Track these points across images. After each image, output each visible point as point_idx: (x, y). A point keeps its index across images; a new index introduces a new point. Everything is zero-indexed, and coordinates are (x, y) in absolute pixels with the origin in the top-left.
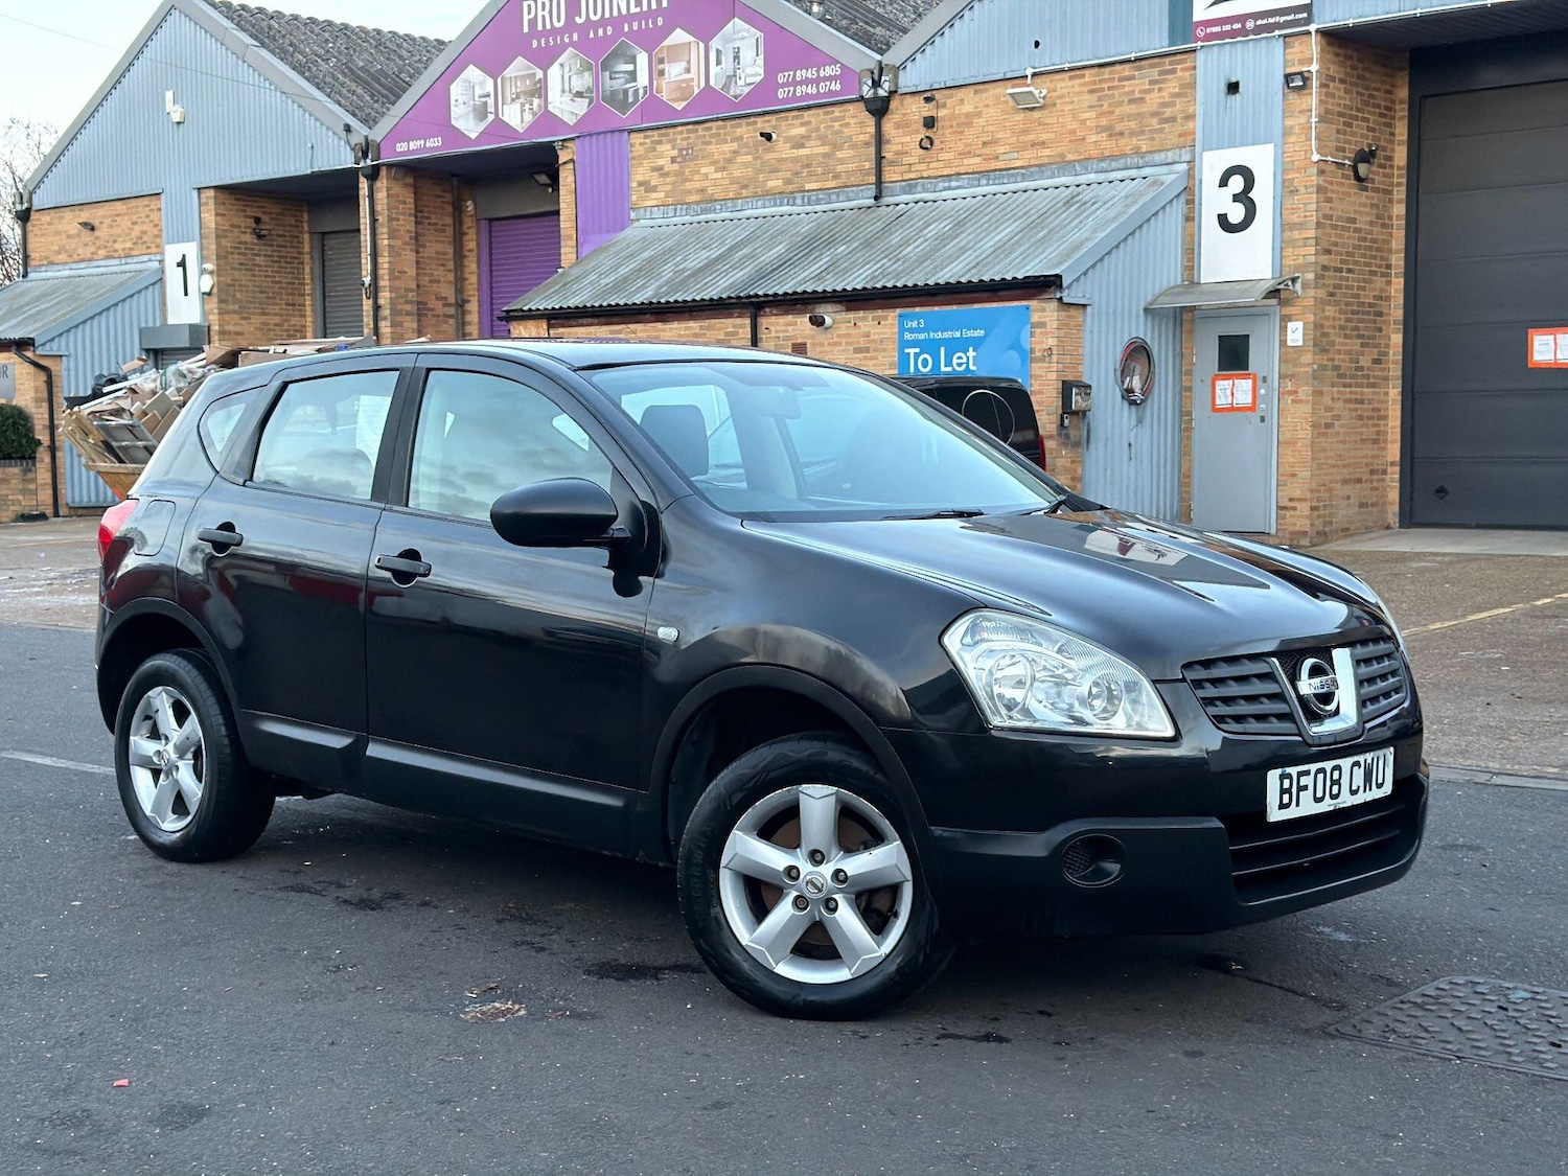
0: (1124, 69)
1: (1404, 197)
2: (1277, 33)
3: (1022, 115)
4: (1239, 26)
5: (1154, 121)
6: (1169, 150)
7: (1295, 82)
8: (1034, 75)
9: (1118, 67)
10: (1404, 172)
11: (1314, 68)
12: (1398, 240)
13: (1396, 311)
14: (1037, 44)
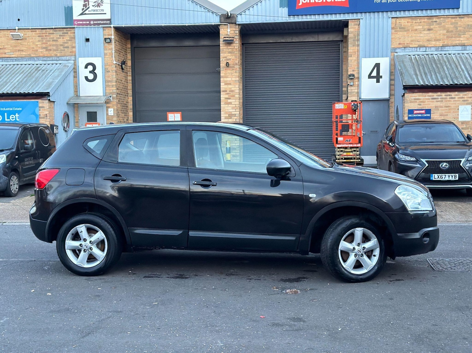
0: (50, 31)
1: (131, 75)
2: (101, 26)
3: (14, 41)
4: (89, 22)
5: (62, 47)
6: (67, 56)
7: (107, 41)
8: (18, 29)
9: (48, 30)
10: (131, 68)
11: (113, 37)
12: (130, 86)
13: (130, 106)
14: (19, 20)
